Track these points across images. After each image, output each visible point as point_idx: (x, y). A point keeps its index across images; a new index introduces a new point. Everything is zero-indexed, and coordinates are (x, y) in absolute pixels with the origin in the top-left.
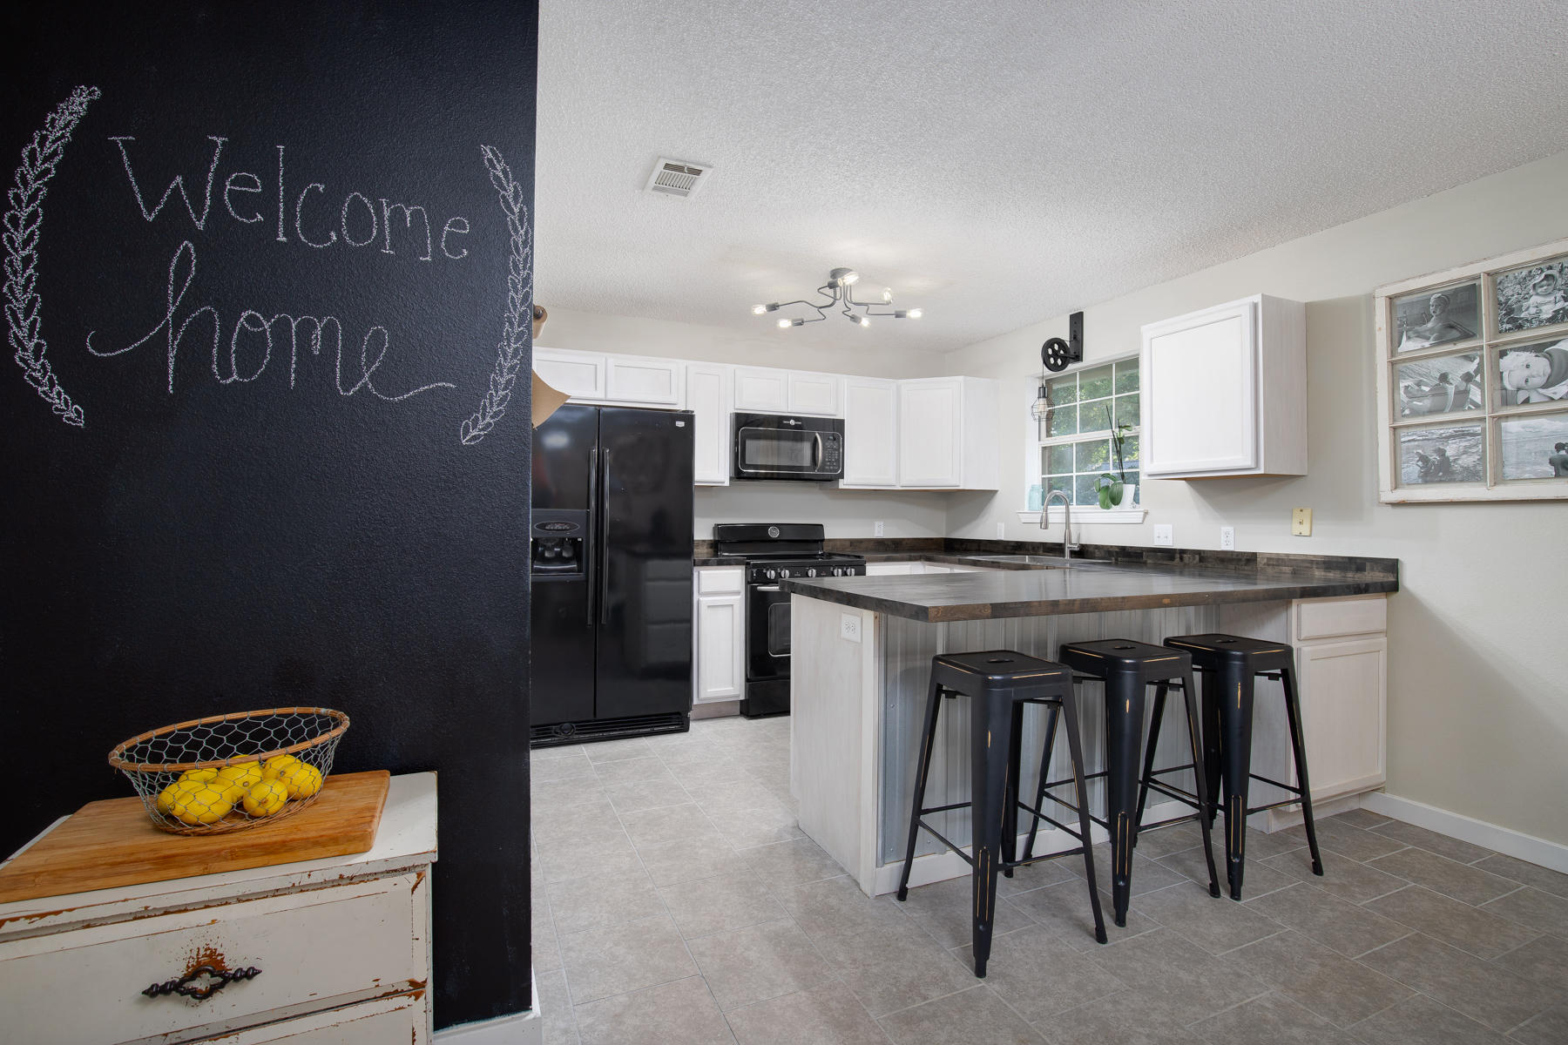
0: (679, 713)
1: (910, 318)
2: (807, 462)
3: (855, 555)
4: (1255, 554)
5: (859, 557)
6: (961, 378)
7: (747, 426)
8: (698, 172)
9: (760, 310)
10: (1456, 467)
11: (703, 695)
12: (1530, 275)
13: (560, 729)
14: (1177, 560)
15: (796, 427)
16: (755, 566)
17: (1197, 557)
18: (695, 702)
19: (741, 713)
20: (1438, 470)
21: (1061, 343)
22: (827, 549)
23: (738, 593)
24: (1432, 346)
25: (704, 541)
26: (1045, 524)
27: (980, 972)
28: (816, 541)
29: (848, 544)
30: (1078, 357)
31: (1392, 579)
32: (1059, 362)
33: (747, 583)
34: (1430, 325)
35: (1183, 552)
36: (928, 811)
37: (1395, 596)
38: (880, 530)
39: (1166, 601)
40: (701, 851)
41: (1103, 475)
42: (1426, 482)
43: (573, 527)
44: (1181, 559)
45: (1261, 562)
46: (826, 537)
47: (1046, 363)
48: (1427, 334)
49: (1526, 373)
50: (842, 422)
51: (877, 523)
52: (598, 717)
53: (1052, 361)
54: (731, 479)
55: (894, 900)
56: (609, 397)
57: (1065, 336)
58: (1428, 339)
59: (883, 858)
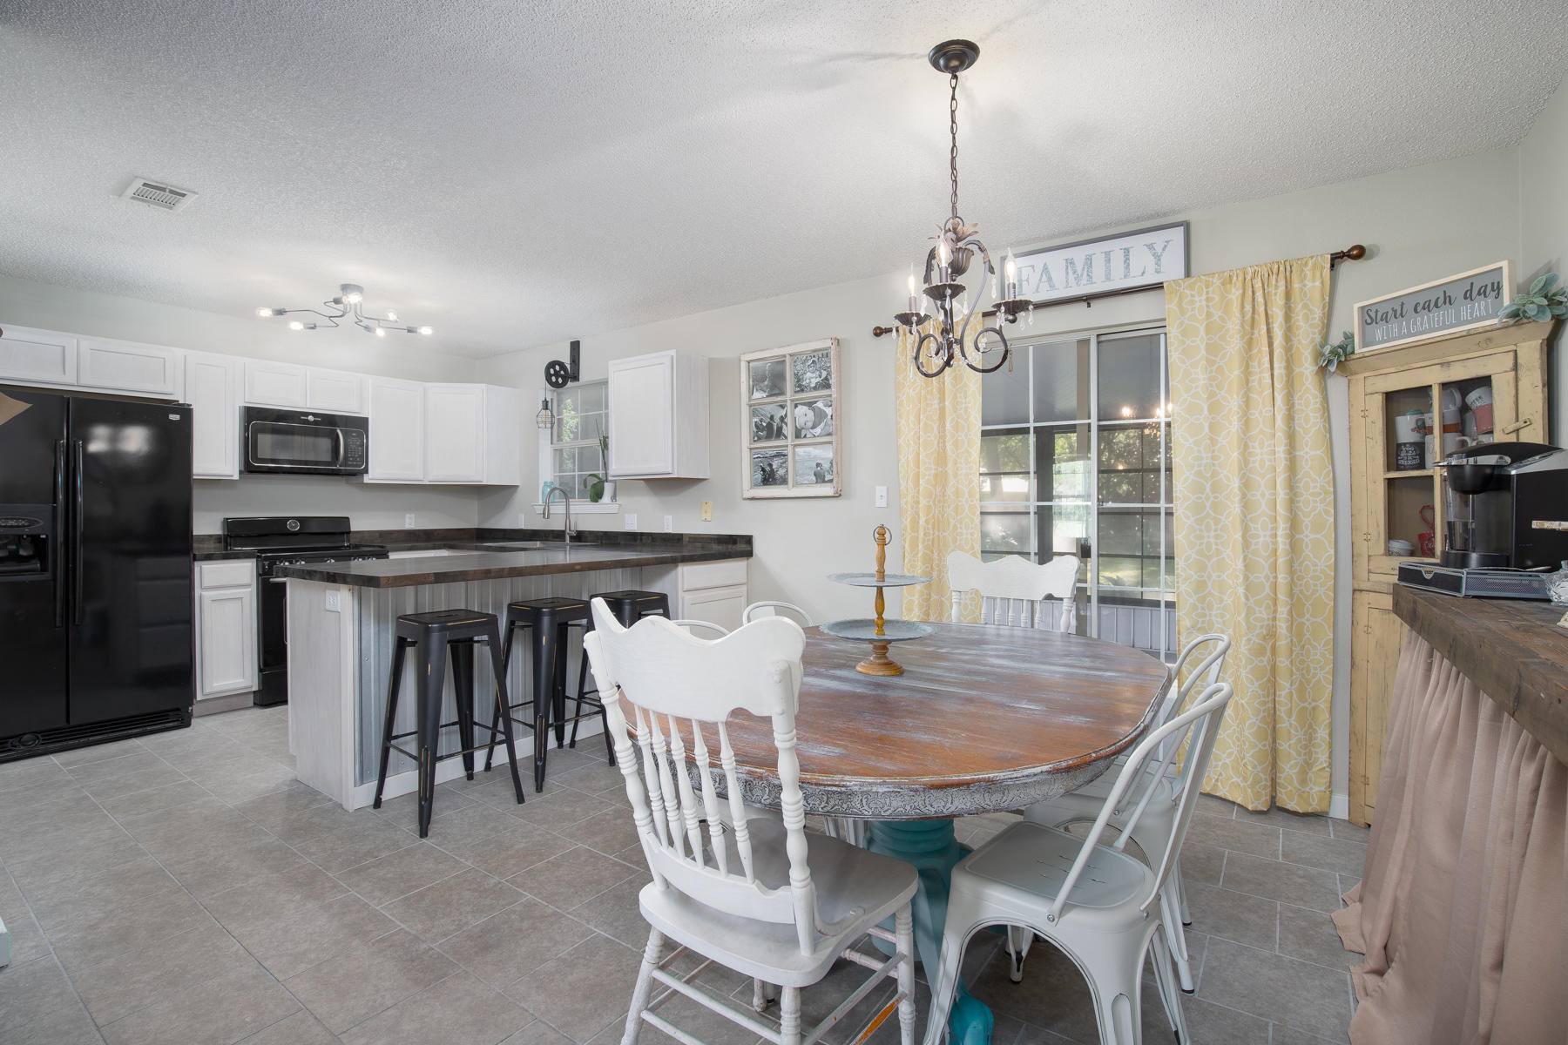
0: (178, 709)
1: (420, 333)
2: (327, 457)
3: (379, 545)
4: (682, 535)
5: (382, 547)
6: (484, 385)
7: (257, 420)
8: (184, 195)
9: (266, 313)
10: (777, 476)
11: (207, 690)
12: (807, 360)
13: (19, 741)
14: (639, 541)
15: (315, 423)
16: (266, 558)
17: (650, 538)
18: (199, 697)
19: (255, 704)
20: (769, 478)
21: (562, 365)
22: (353, 541)
23: (249, 586)
24: (767, 396)
25: (211, 536)
26: (546, 514)
27: (424, 833)
28: (342, 533)
29: (377, 534)
30: (575, 378)
31: (749, 549)
32: (560, 380)
33: (259, 575)
34: (766, 383)
35: (642, 534)
36: (397, 737)
37: (751, 560)
38: (410, 522)
39: (577, 567)
40: (192, 812)
41: (591, 475)
42: (764, 485)
43: (31, 523)
44: (641, 540)
45: (686, 540)
46: (352, 530)
47: (548, 378)
48: (765, 388)
49: (805, 419)
50: (366, 420)
51: (408, 515)
52: (72, 723)
53: (554, 379)
54: (241, 472)
55: (372, 810)
56: (82, 382)
57: (567, 360)
58: (765, 392)
59: (362, 778)
